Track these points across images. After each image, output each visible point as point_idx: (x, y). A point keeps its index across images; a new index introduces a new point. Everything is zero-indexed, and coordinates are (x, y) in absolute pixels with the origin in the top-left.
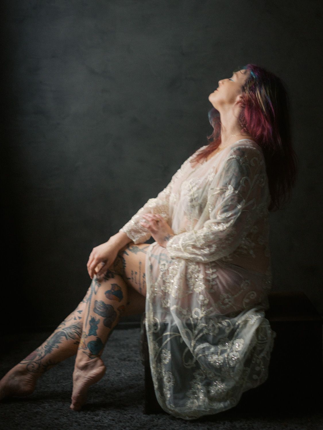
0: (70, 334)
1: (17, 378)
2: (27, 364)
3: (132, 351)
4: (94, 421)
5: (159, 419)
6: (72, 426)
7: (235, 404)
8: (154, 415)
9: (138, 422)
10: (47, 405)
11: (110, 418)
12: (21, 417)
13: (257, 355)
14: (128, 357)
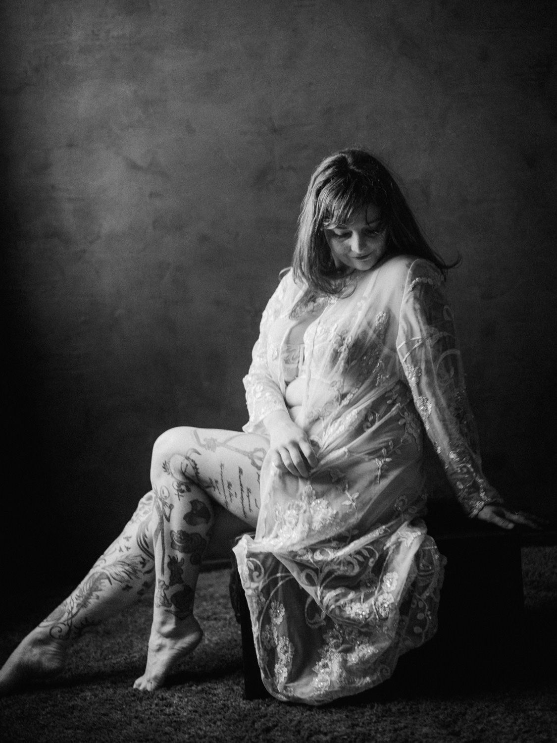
0: (115, 576)
1: (36, 651)
2: (50, 627)
3: (219, 604)
4: (165, 714)
5: (268, 706)
6: (130, 724)
7: (388, 675)
8: (260, 701)
9: (235, 713)
10: (89, 694)
11: (190, 708)
12: (49, 716)
13: (420, 596)
14: (214, 613)
